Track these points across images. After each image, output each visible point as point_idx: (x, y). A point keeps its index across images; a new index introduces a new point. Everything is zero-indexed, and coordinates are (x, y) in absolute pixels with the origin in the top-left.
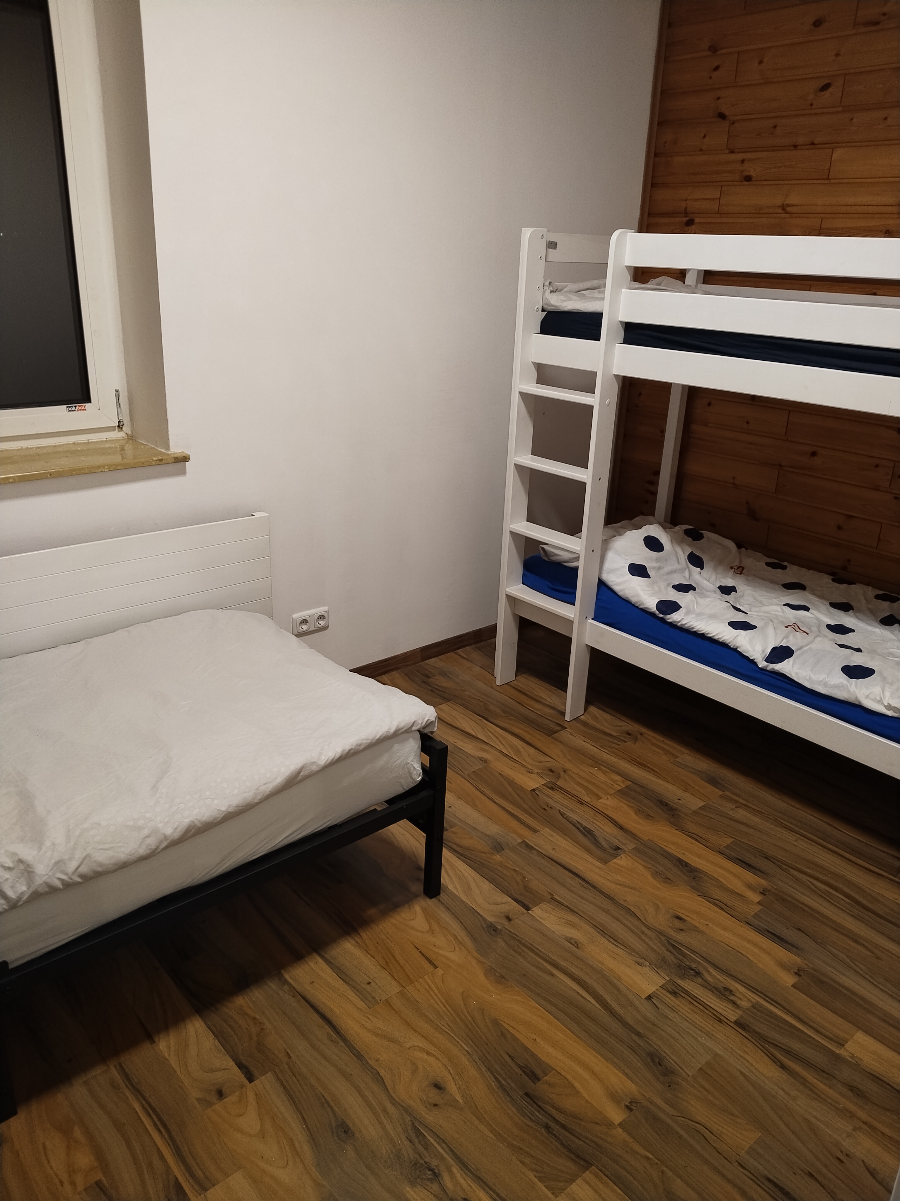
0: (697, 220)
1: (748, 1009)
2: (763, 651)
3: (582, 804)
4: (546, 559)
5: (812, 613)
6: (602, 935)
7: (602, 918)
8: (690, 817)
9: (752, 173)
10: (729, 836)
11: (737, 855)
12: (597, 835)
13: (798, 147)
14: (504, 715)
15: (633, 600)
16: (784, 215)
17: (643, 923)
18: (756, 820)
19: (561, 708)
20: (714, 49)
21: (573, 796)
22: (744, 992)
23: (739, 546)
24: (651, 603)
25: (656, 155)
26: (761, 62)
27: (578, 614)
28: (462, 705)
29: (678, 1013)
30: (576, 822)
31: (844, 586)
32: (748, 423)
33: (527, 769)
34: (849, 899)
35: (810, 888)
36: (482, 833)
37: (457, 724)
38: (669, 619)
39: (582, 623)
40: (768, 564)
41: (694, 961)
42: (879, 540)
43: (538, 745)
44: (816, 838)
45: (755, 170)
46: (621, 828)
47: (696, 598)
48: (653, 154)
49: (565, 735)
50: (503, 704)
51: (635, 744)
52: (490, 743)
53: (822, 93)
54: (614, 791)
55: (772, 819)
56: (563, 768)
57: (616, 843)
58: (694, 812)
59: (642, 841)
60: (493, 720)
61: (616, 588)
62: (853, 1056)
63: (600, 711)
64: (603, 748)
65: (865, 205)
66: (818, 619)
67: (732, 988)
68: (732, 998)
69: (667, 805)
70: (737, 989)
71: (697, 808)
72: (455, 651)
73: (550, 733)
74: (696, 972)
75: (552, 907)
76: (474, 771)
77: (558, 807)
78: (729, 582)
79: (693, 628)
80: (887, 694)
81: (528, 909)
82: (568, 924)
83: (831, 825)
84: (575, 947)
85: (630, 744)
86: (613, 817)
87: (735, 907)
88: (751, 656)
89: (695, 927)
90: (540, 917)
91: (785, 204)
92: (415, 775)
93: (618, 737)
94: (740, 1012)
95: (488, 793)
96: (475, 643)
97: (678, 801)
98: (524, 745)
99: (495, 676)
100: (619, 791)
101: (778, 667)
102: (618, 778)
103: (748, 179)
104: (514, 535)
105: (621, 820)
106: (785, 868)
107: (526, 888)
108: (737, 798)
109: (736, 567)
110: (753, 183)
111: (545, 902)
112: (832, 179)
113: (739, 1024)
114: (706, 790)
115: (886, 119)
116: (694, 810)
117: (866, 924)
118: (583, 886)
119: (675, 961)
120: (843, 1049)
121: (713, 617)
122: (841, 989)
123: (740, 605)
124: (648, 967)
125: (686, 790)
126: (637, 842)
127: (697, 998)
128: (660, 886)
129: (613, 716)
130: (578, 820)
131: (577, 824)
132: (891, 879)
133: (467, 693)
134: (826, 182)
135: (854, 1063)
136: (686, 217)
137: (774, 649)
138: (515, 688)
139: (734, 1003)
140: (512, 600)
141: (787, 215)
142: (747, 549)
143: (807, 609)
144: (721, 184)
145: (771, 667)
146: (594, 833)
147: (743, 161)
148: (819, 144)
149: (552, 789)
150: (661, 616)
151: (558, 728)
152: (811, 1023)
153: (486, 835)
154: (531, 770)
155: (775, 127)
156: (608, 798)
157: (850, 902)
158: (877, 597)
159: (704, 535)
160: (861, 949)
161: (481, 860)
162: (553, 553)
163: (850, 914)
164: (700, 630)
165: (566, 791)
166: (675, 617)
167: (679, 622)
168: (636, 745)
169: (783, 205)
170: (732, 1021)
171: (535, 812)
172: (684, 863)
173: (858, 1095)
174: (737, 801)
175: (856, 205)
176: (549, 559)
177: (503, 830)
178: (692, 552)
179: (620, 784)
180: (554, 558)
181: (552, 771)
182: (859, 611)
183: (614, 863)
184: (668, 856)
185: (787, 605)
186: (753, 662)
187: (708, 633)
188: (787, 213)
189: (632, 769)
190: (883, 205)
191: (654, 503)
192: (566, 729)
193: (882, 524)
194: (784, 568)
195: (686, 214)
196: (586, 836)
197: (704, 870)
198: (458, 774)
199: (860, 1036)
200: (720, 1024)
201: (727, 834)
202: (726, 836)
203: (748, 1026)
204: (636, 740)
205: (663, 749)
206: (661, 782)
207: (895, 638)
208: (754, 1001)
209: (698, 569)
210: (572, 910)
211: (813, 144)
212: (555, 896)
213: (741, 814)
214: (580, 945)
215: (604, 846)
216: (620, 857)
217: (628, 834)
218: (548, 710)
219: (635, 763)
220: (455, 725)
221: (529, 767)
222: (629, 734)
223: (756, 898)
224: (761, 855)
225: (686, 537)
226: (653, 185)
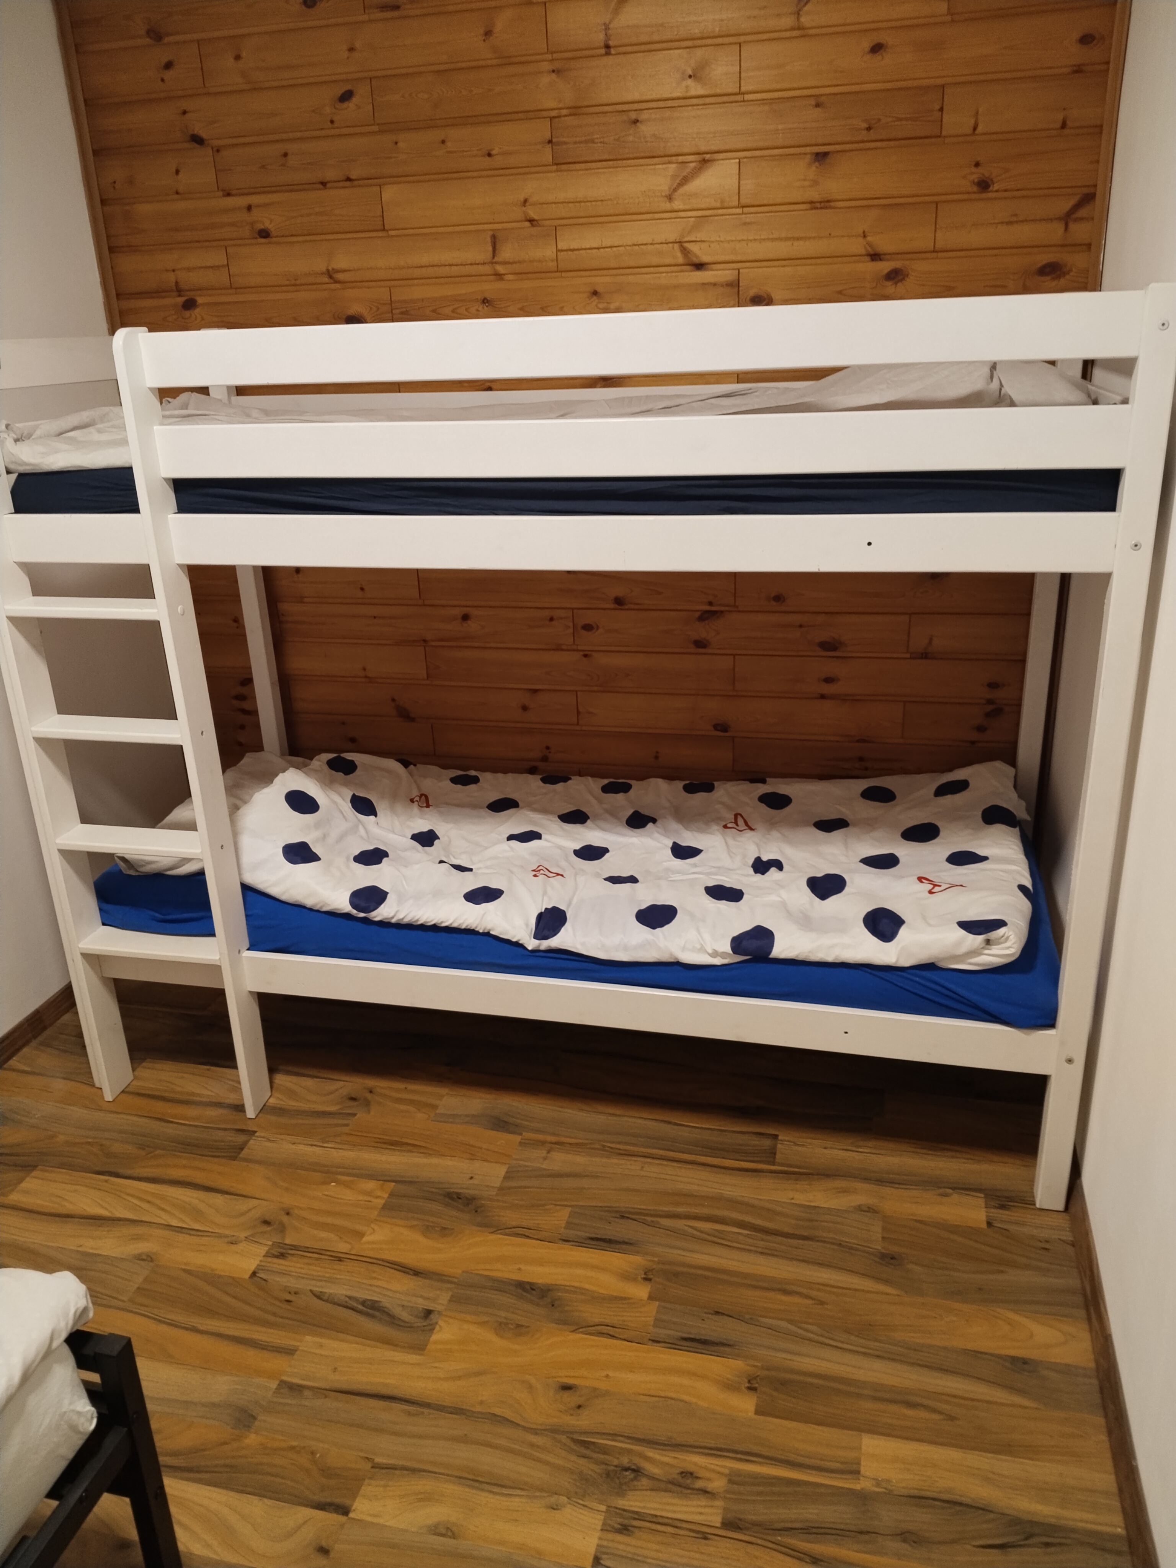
0: (200, 300)
1: (727, 1492)
2: (527, 925)
3: (340, 1260)
4: (132, 873)
5: (546, 840)
6: (477, 1488)
7: (463, 1455)
8: (498, 1201)
9: (268, 225)
10: (561, 1205)
11: (586, 1232)
12: (387, 1305)
13: (328, 185)
14: (143, 1153)
15: (309, 902)
16: (333, 286)
17: (525, 1429)
18: (580, 1161)
19: (231, 1098)
20: (156, 35)
21: (320, 1252)
22: (708, 1465)
23: (406, 764)
24: (341, 902)
25: (103, 202)
26: (238, 58)
27: (226, 952)
28: (62, 1166)
29: (645, 1562)
30: (347, 1299)
31: (560, 786)
32: (362, 589)
33: (226, 1240)
34: (745, 1229)
35: (694, 1237)
36: (204, 1405)
37: (68, 1208)
38: (375, 917)
39: (235, 963)
40: (455, 780)
41: (622, 1451)
42: (578, 713)
43: (224, 1184)
44: (661, 1152)
45: (271, 221)
46: (417, 1273)
47: (399, 871)
48: (99, 201)
49: (257, 1146)
50: (133, 1134)
51: (369, 1112)
52: (143, 1219)
53: (345, 105)
54: (376, 1213)
55: (598, 1149)
56: (283, 1209)
57: (422, 1304)
58: (501, 1189)
59: (456, 1280)
60: (129, 1172)
61: (274, 891)
62: (878, 1483)
63: (294, 1079)
64: (327, 1142)
65: (446, 265)
66: (560, 847)
67: (691, 1468)
68: (699, 1484)
69: (459, 1196)
70: (696, 1464)
71: (501, 1179)
72: (5, 1066)
73: (235, 1153)
74: (634, 1470)
75: (382, 1483)
76: (138, 1288)
77: (303, 1285)
78: (422, 825)
79: (418, 920)
80: (707, 937)
81: (345, 1511)
82: (420, 1500)
83: (669, 1123)
84: (450, 1537)
85: (362, 1116)
86: (397, 1260)
87: (626, 1323)
88: (514, 937)
89: (595, 1389)
90: (371, 1515)
91: (330, 268)
92: (83, 1424)
93: (341, 1111)
94: (719, 1503)
95: (180, 1318)
96: (35, 1037)
97: (471, 1182)
98: (202, 1195)
99: (97, 1085)
100: (385, 1207)
101: (555, 942)
102: (371, 1185)
103: (264, 234)
104: (69, 855)
105: (410, 1258)
106: (653, 1221)
107: (327, 1472)
108: (541, 1137)
109: (417, 798)
110: (274, 239)
111: (367, 1481)
112: (390, 230)
113: (731, 1524)
114: (498, 1143)
115: (443, 142)
116: (498, 1185)
117: (783, 1257)
118: (409, 1414)
119: (597, 1468)
120: (861, 1478)
121: (438, 894)
122: (810, 1380)
123: (454, 857)
124: (569, 1505)
125: (473, 1158)
126: (449, 1286)
127: (656, 1516)
128: (517, 1347)
129: (317, 1077)
130: (349, 1293)
131: (350, 1302)
132: (772, 1172)
133: (61, 1138)
134: (381, 234)
135: (885, 1493)
136: (180, 296)
137: (540, 917)
138: (139, 1094)
139: (705, 1492)
140: (94, 960)
141: (338, 286)
142: (415, 765)
143: (536, 836)
144: (226, 243)
145: (545, 944)
146: (381, 1305)
147: (249, 208)
148: (358, 180)
149: (282, 1256)
150: (362, 915)
151: (242, 1138)
152: (807, 1461)
153: (214, 1405)
154: (234, 1238)
155: (285, 155)
156: (374, 1229)
157: (749, 1233)
158: (606, 789)
159: (357, 763)
160: (796, 1299)
161: (227, 1462)
162: (142, 860)
163: (757, 1252)
164: (428, 920)
165: (307, 1250)
166: (384, 912)
167: (393, 918)
168: (372, 1113)
169: (328, 271)
170: (718, 1525)
171: (274, 1314)
172: (528, 1287)
173: (915, 1542)
174: (543, 1143)
175: (433, 266)
176: (137, 871)
177: (236, 1379)
178: (354, 795)
179: (381, 1194)
180: (148, 869)
181: (266, 1223)
182: (597, 817)
183: (436, 1342)
184: (501, 1286)
185: (511, 838)
186: (518, 945)
187: (442, 922)
188: (336, 282)
189: (384, 1158)
190: (471, 264)
191: (257, 726)
192: (257, 1134)
193: (576, 692)
194: (475, 780)
195: (179, 291)
196: (372, 1316)
197: (558, 1283)
198: (110, 1307)
199: (871, 1444)
200: (707, 1542)
201: (558, 1203)
202: (558, 1208)
203: (740, 1520)
204: (367, 1104)
205: (411, 1102)
206: (434, 1161)
207: (659, 845)
208: (727, 1471)
209: (372, 818)
210: (414, 1471)
211: (349, 179)
212: (378, 1460)
213: (559, 1160)
214: (455, 1529)
215: (407, 1320)
216: (437, 1327)
217: (431, 1279)
218: (213, 1113)
219: (385, 1146)
220: (64, 1212)
221: (227, 1232)
222: (353, 1099)
223: (641, 1291)
224: (614, 1215)
225: (334, 772)
226: (111, 250)
